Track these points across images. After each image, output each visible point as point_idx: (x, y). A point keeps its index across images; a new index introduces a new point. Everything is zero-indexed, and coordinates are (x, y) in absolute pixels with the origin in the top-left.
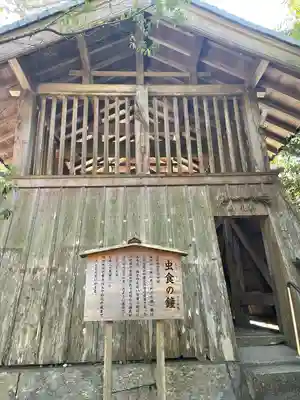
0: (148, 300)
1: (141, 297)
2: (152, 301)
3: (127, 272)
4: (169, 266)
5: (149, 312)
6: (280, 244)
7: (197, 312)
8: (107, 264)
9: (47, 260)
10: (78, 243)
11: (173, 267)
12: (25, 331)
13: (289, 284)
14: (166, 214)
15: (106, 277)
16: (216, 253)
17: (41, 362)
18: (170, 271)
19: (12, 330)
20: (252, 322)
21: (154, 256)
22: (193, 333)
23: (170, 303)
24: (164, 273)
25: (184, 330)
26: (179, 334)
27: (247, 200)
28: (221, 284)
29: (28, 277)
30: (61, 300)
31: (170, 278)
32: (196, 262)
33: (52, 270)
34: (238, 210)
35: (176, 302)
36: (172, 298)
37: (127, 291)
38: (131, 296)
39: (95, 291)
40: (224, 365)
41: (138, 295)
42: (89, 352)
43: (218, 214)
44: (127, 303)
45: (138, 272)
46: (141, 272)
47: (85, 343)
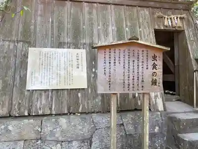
0: (140, 81)
1: (136, 78)
2: (143, 81)
4: (154, 58)
5: (140, 88)
11: (157, 59)
14: (125, 24)
17: (54, 112)
18: (155, 61)
21: (145, 50)
23: (154, 83)
24: (151, 63)
31: (154, 66)
35: (158, 82)
36: (156, 80)
37: (126, 74)
38: (129, 77)
39: (105, 73)
40: (159, 113)
41: (133, 77)
42: (84, 106)
43: (157, 27)
44: (126, 82)
45: (134, 61)
46: (136, 61)
47: (80, 102)
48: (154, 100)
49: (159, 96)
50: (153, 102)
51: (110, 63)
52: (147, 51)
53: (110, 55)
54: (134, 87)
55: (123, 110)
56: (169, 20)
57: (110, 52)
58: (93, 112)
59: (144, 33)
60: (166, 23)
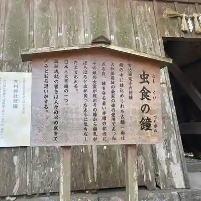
0: (118, 121)
1: (109, 117)
2: (123, 122)
3: (90, 84)
4: (144, 78)
5: (119, 136)
8: (62, 71)
15: (61, 89)
18: (145, 84)
21: (126, 64)
23: (146, 125)
24: (137, 87)
31: (145, 94)
35: (153, 124)
36: (148, 119)
37: (90, 108)
38: (95, 115)
39: (46, 107)
40: (176, 193)
41: (104, 113)
42: (23, 181)
43: (167, 34)
44: (91, 124)
45: (104, 83)
46: (109, 85)
47: (16, 172)
48: (165, 167)
49: (175, 160)
50: (163, 171)
51: (56, 86)
52: (130, 65)
53: (56, 71)
54: (105, 134)
55: (103, 187)
56: (190, 21)
57: (56, 66)
58: (44, 194)
59: (143, 43)
60: (184, 27)
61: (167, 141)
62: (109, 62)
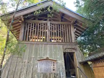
1: (48, 68)
2: (50, 69)
4: (54, 63)
5: (50, 71)
6: (77, 58)
7: (59, 72)
9: (27, 60)
10: (34, 57)
12: (23, 75)
13: (78, 67)
14: (53, 51)
16: (63, 60)
19: (20, 75)
20: (71, 76)
21: (51, 61)
22: (58, 77)
23: (54, 70)
25: (56, 76)
26: (55, 76)
27: (70, 48)
28: (64, 67)
29: (23, 63)
30: (30, 69)
31: (54, 65)
32: (59, 62)
33: (28, 62)
34: (69, 51)
37: (46, 67)
39: (40, 67)
44: (46, 70)
46: (48, 64)
57: (41, 61)
61: (63, 73)
62: (49, 60)
